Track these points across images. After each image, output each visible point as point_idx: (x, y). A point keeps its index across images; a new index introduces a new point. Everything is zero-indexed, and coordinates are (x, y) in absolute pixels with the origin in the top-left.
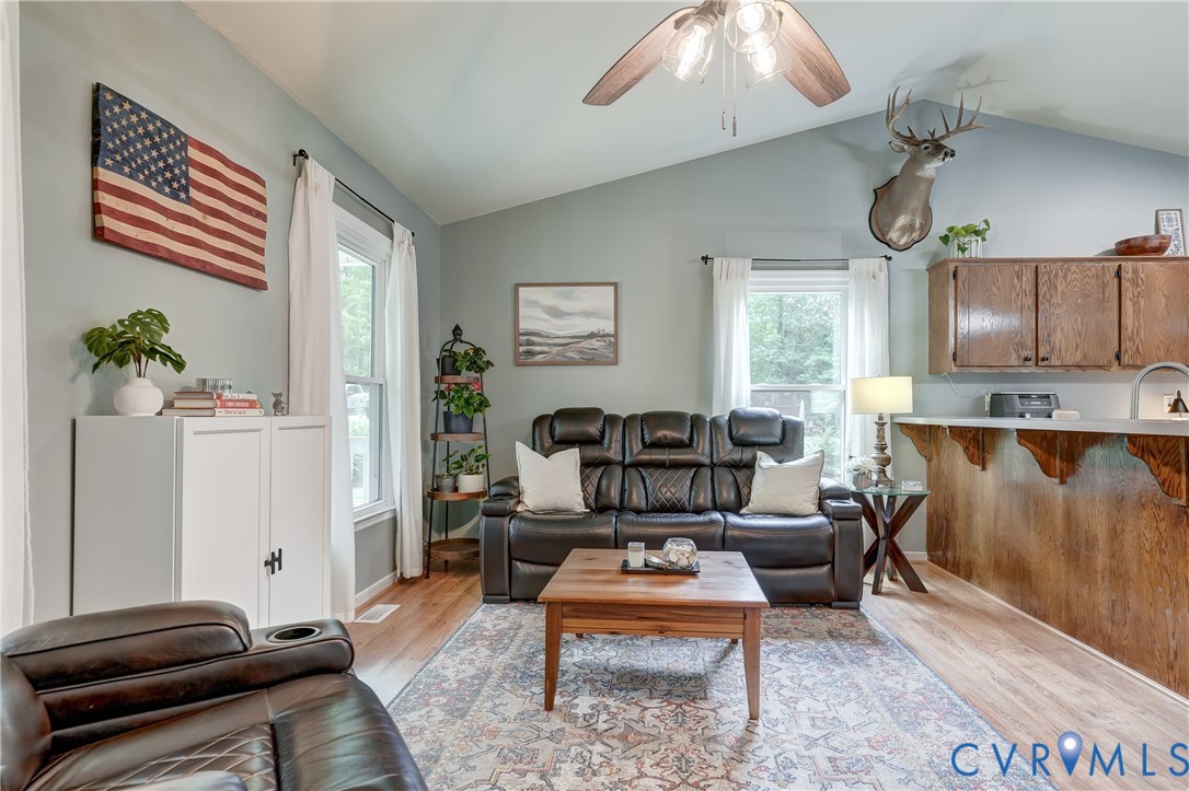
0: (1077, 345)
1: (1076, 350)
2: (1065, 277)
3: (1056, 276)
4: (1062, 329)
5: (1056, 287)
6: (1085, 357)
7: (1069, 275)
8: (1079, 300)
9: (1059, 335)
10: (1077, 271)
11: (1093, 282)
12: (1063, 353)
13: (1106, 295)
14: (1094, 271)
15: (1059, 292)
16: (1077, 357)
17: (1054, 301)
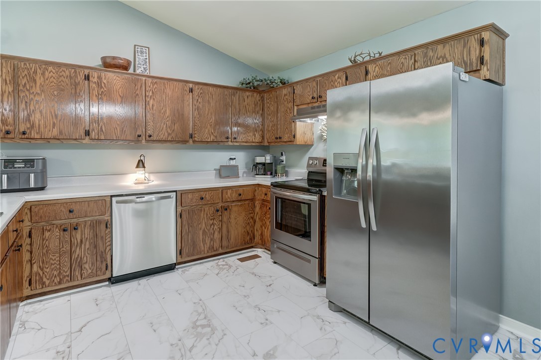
0: (54, 124)
1: (54, 127)
2: (43, 74)
3: (35, 72)
4: (41, 112)
5: (35, 81)
6: (61, 133)
7: (47, 73)
8: (55, 93)
9: (38, 115)
10: (54, 71)
11: (67, 81)
12: (42, 129)
13: (78, 91)
14: (67, 73)
15: (38, 84)
16: (55, 132)
17: (33, 90)
